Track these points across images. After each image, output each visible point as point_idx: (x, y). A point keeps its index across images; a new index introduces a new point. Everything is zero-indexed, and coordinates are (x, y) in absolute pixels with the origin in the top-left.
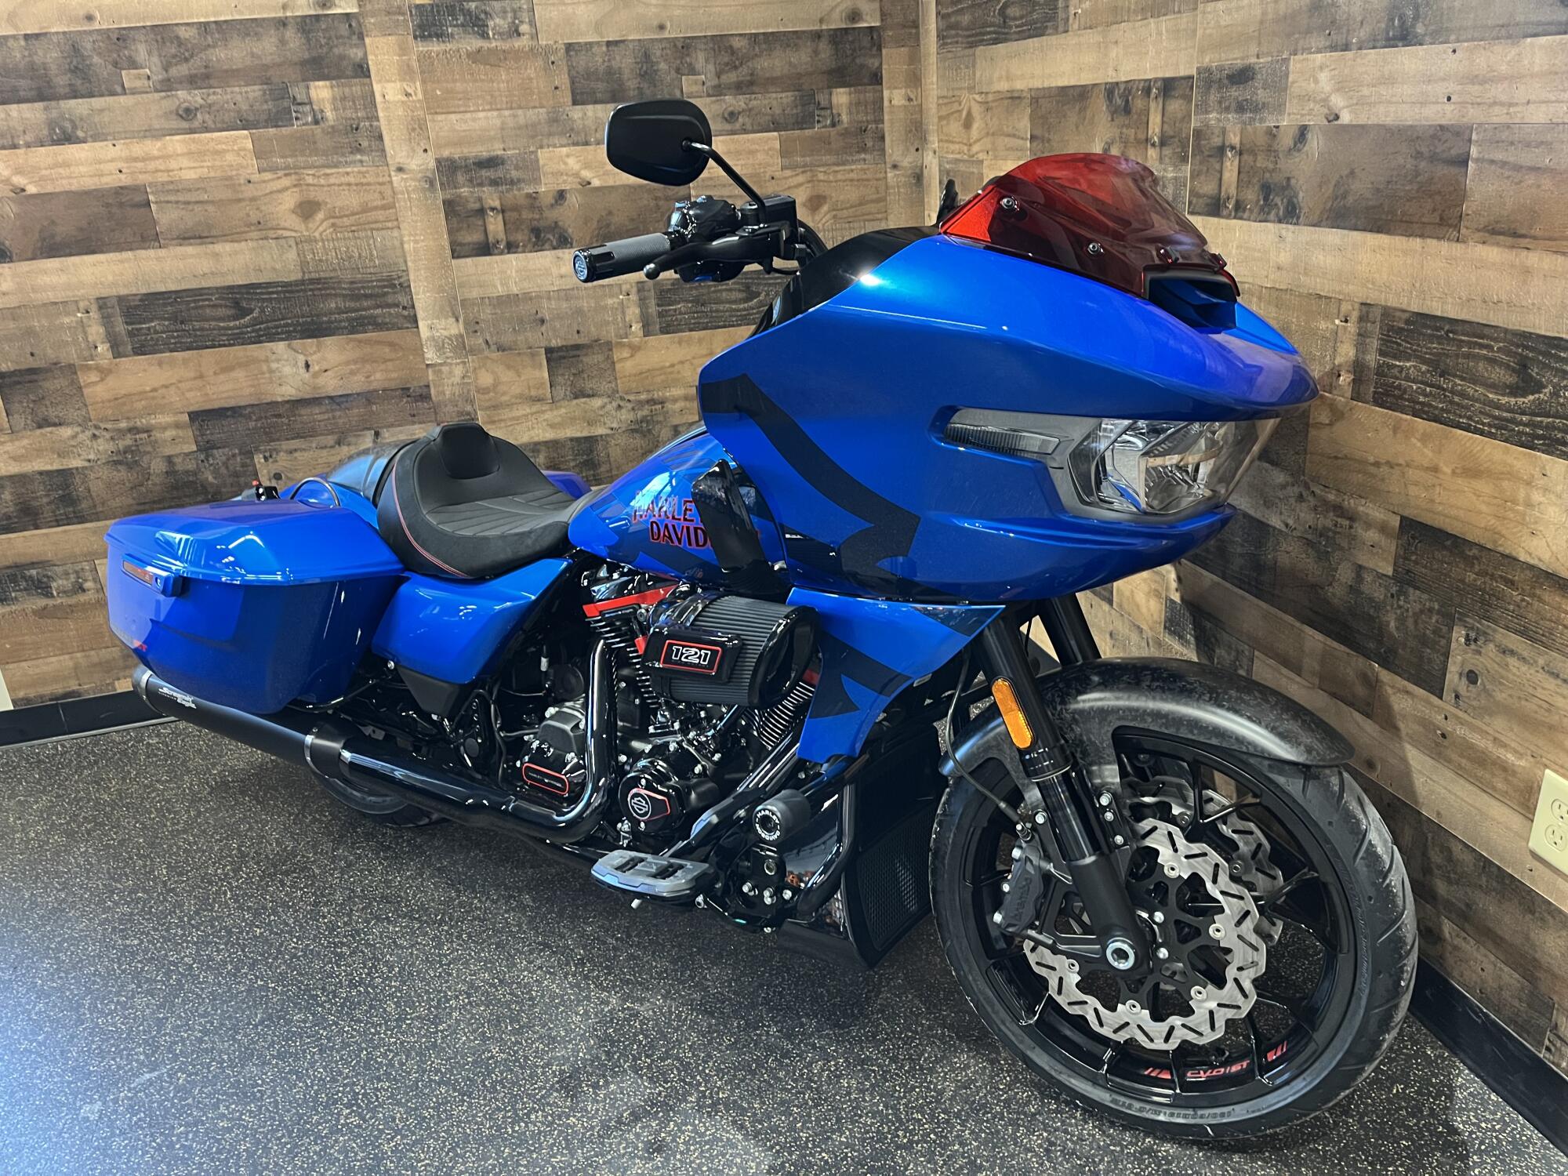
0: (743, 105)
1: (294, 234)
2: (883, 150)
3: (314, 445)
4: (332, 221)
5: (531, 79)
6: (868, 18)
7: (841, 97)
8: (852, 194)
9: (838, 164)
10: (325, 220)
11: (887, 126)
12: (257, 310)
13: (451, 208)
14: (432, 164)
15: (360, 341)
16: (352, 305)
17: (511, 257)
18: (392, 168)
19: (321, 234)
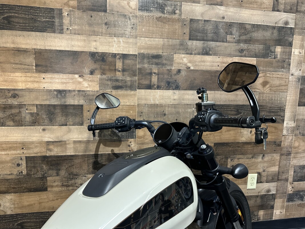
0: (246, 48)
2: (289, 69)
5: (177, 29)
6: (291, 24)
7: (279, 49)
8: (277, 82)
9: (274, 72)
11: (292, 61)
17: (158, 91)
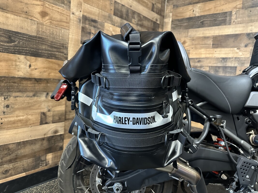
1: (37, 20)
3: (25, 95)
4: (51, 21)
10: (48, 20)
12: (17, 42)
13: (83, 29)
14: (81, 16)
15: (49, 62)
16: (50, 49)
18: (71, 12)
19: (46, 23)
